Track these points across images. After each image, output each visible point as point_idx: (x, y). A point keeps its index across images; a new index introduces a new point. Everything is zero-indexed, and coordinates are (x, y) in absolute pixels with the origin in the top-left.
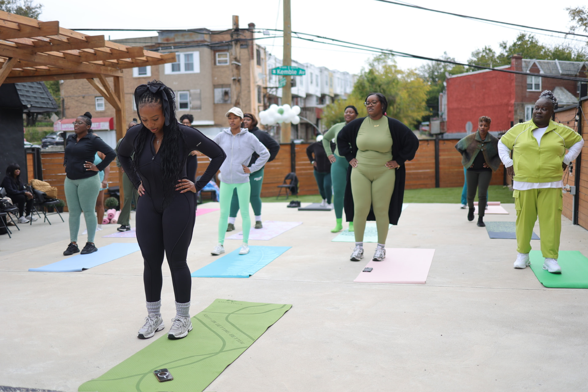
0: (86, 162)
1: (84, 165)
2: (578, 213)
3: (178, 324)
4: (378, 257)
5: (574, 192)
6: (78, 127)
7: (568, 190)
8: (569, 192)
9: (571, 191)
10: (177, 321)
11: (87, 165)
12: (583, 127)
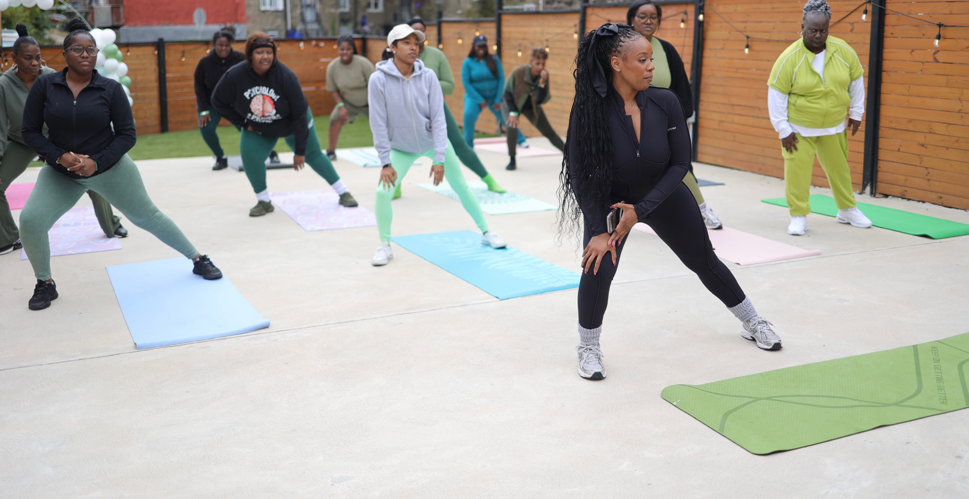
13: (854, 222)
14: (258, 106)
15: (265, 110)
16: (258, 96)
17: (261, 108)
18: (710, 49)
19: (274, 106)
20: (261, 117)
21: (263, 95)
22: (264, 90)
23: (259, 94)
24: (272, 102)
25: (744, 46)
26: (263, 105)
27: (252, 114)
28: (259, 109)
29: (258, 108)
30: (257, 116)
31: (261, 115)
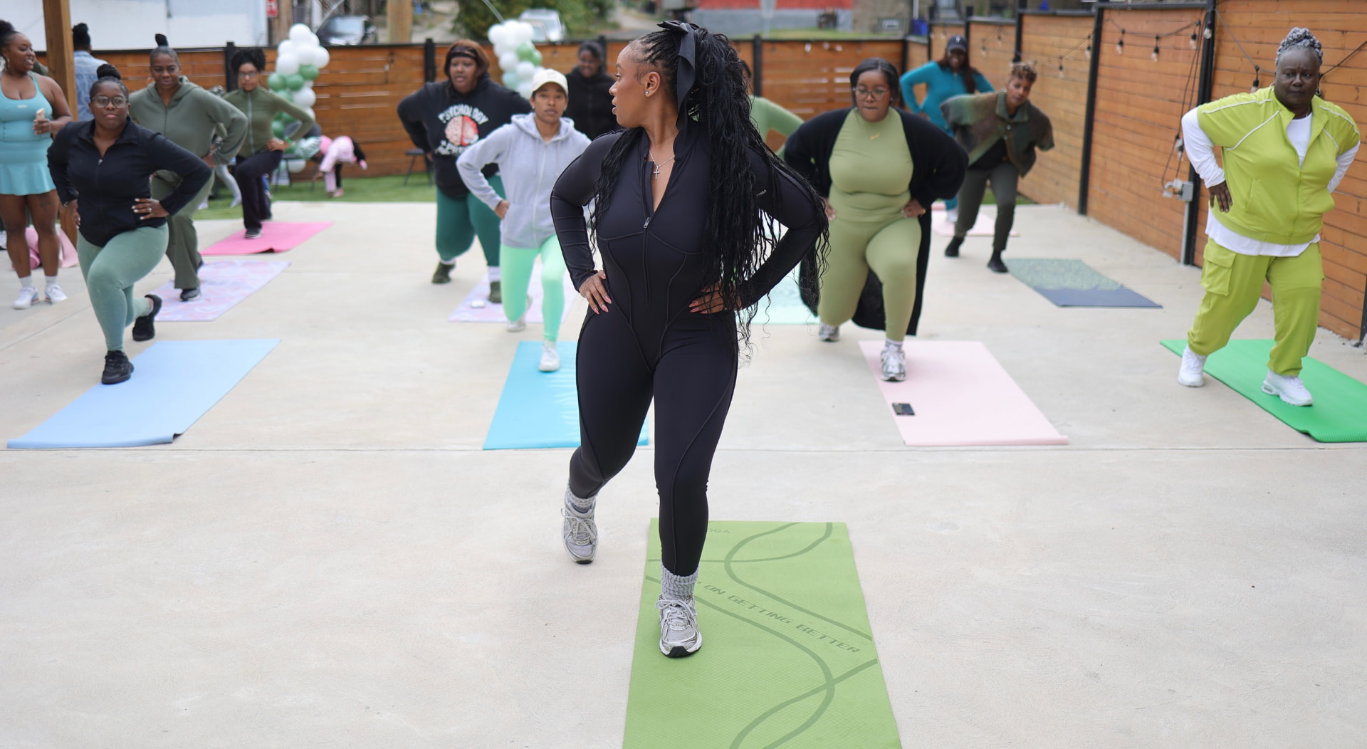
0: (137, 200)
1: (134, 207)
2: (1195, 240)
3: (681, 616)
4: (897, 374)
5: (1189, 195)
6: (115, 112)
7: (1177, 191)
8: (1178, 196)
9: (1184, 194)
10: (676, 609)
11: (141, 206)
12: (1218, 54)
13: (1284, 393)
14: (456, 130)
15: (465, 134)
16: (456, 119)
17: (459, 132)
18: (1220, 85)
19: (476, 131)
20: (459, 146)
21: (463, 116)
22: (464, 109)
23: (458, 116)
24: (475, 125)
25: (1252, 83)
26: (463, 129)
27: (447, 141)
28: (457, 135)
29: (455, 132)
30: (453, 144)
31: (459, 144)
